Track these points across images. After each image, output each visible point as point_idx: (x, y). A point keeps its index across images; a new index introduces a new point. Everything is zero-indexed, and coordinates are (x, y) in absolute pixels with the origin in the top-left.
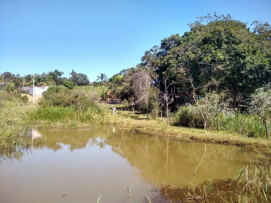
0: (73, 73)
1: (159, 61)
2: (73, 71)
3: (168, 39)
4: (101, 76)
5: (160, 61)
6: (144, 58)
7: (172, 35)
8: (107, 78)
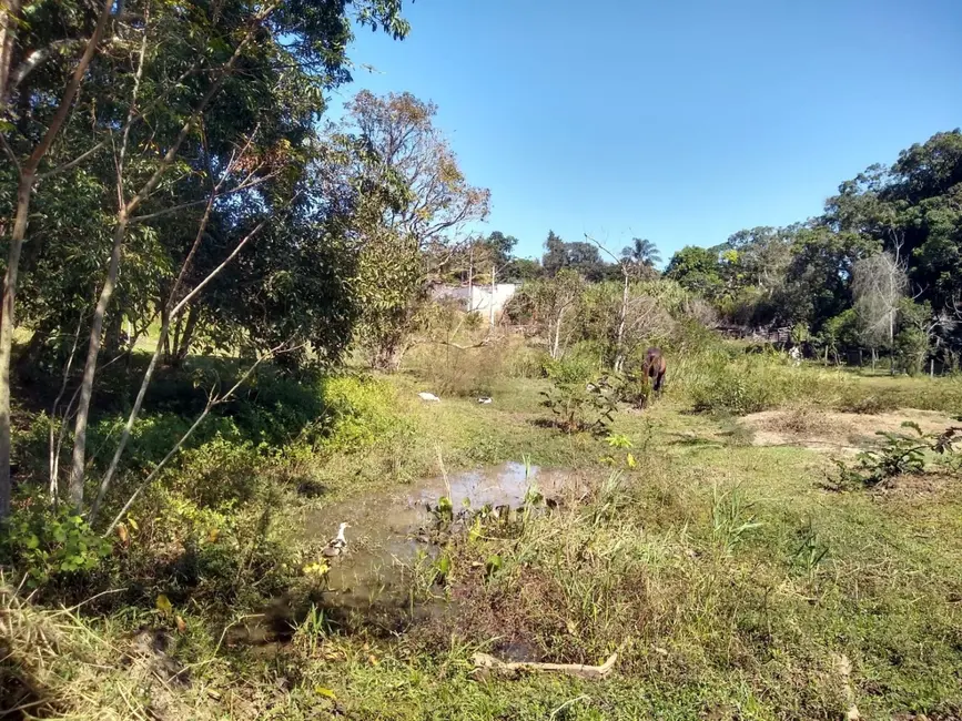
0: (553, 242)
1: (893, 213)
2: (551, 234)
3: (924, 147)
4: (635, 248)
5: (898, 214)
6: (833, 203)
7: (939, 134)
8: (654, 255)
